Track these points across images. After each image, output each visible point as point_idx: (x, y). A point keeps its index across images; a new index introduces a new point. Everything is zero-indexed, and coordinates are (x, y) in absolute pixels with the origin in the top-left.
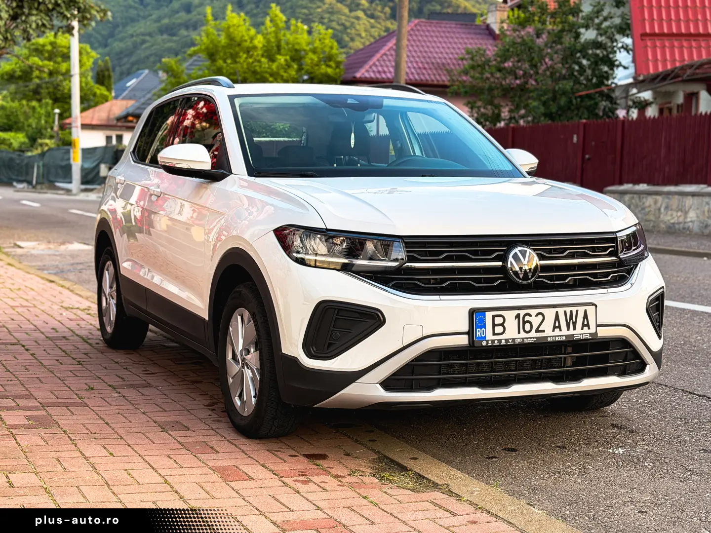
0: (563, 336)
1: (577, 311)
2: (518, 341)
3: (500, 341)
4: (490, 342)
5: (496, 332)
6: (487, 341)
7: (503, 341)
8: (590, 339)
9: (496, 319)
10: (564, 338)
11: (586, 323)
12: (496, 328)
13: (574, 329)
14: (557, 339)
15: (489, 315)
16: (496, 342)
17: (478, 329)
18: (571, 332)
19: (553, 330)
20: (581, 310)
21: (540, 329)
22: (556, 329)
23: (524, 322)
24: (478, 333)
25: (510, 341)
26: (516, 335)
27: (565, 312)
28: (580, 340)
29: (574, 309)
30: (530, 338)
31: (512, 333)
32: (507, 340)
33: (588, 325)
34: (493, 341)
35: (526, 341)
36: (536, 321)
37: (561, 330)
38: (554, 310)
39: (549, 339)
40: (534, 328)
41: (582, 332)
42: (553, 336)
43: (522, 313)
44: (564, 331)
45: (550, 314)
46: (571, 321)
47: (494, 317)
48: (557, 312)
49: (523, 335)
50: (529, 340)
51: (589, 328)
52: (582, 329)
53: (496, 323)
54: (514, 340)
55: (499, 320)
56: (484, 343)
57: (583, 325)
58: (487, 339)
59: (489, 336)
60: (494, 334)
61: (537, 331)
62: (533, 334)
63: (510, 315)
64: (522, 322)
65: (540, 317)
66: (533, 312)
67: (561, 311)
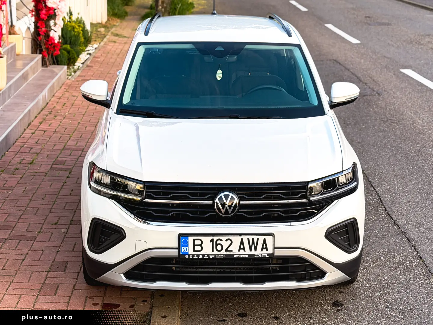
0: (246, 255)
1: (258, 239)
2: (211, 257)
3: (198, 256)
4: (191, 256)
5: (196, 249)
6: (189, 255)
7: (201, 256)
8: (267, 257)
9: (196, 241)
10: (247, 256)
12: (196, 247)
13: (256, 250)
14: (241, 256)
15: (191, 239)
16: (195, 256)
17: (183, 247)
18: (253, 252)
21: (228, 249)
22: (241, 250)
23: (217, 245)
24: (183, 250)
25: (206, 256)
27: (248, 239)
28: (259, 258)
29: (255, 238)
30: (221, 255)
32: (203, 256)
33: (266, 248)
34: (193, 255)
35: (217, 256)
37: (245, 251)
38: (239, 238)
39: (235, 256)
40: (224, 248)
41: (262, 252)
42: (238, 255)
43: (215, 238)
44: (248, 251)
45: (236, 240)
46: (253, 245)
49: (216, 252)
50: (220, 256)
51: (267, 250)
52: (262, 250)
53: (196, 244)
54: (208, 255)
56: (187, 257)
57: (263, 248)
58: (189, 254)
59: (191, 252)
60: (194, 251)
61: (226, 250)
62: (223, 252)
64: (215, 245)
65: (229, 242)
66: (224, 238)
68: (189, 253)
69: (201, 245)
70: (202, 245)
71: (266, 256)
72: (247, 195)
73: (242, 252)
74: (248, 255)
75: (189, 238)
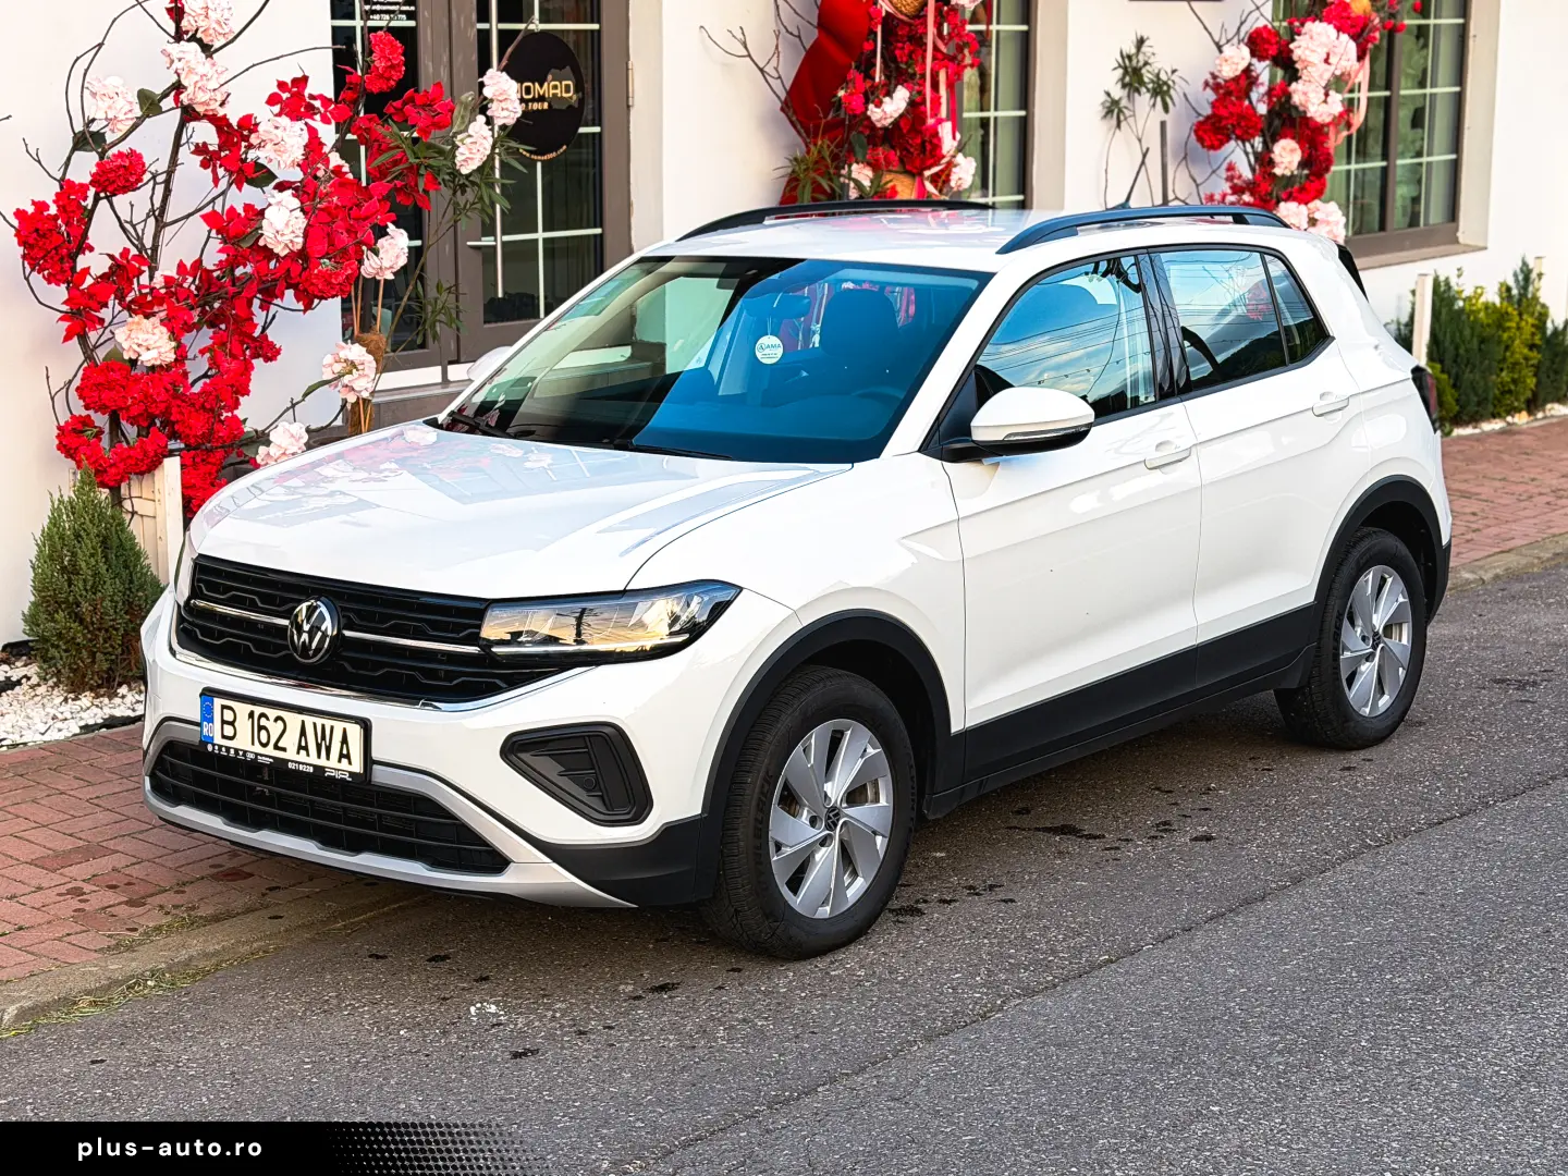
0: (310, 765)
1: (332, 728)
3: (228, 749)
4: (216, 748)
6: (214, 745)
8: (349, 782)
10: (311, 770)
11: (345, 752)
13: (328, 758)
14: (301, 767)
16: (224, 749)
18: (322, 762)
19: (298, 753)
20: (339, 726)
21: (280, 744)
22: (302, 751)
25: (241, 753)
26: (248, 747)
27: (315, 724)
29: (328, 723)
30: (266, 756)
31: (243, 741)
32: (237, 751)
33: (348, 757)
34: (220, 747)
36: (275, 729)
39: (290, 765)
41: (338, 766)
42: (296, 762)
43: (258, 710)
44: (313, 759)
47: (224, 707)
48: (303, 722)
49: (258, 749)
51: (350, 763)
52: (340, 761)
54: (245, 752)
55: (228, 716)
57: (342, 756)
60: (224, 737)
62: (270, 750)
63: (243, 709)
66: (272, 713)
67: (309, 720)
68: (215, 742)
69: (232, 723)
70: (236, 724)
71: (347, 777)
72: (358, 613)
73: (302, 757)
74: (315, 766)
75: (215, 699)
